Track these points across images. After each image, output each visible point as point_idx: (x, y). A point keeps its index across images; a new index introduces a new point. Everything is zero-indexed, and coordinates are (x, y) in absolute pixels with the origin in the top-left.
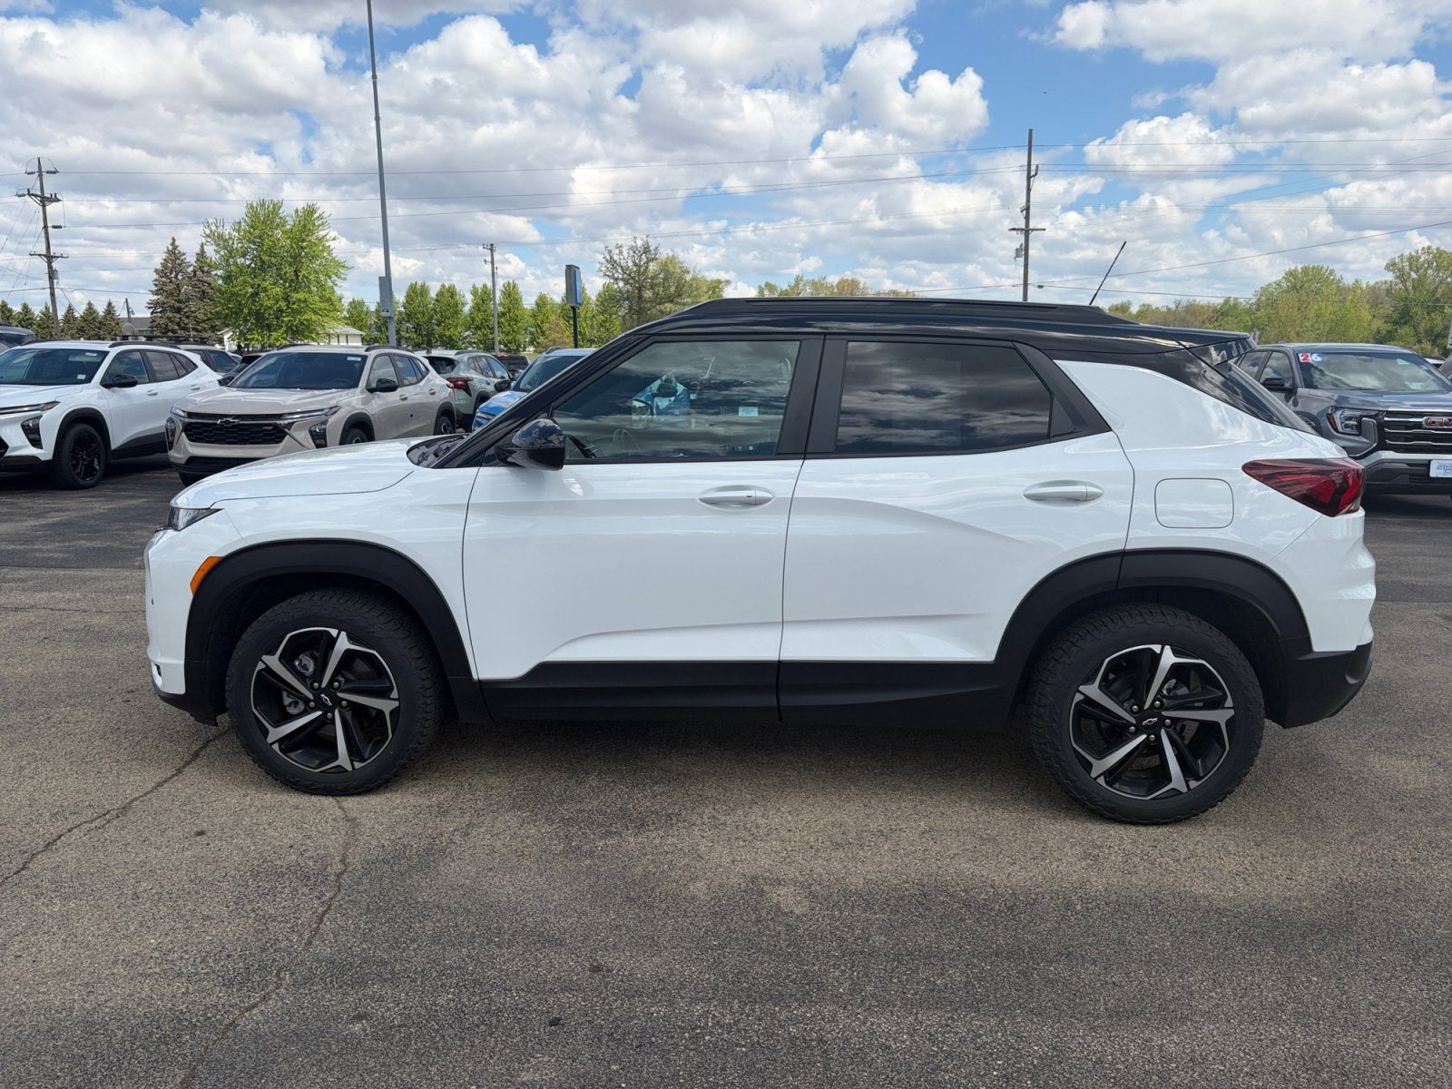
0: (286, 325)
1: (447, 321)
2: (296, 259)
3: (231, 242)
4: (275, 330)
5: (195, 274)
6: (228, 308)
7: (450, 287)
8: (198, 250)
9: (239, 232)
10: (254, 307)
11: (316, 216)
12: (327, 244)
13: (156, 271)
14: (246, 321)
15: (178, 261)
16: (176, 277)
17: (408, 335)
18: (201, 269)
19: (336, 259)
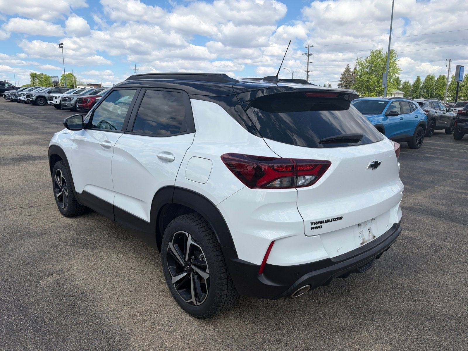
0: (376, 91)
1: (439, 88)
2: (383, 68)
3: (364, 64)
4: (372, 92)
5: (353, 75)
6: (359, 85)
7: (443, 76)
8: (354, 67)
9: (366, 61)
10: (367, 85)
11: (393, 53)
12: (396, 63)
13: (342, 74)
14: (364, 89)
15: (348, 71)
16: (347, 76)
17: (423, 94)
18: (354, 73)
19: (398, 67)
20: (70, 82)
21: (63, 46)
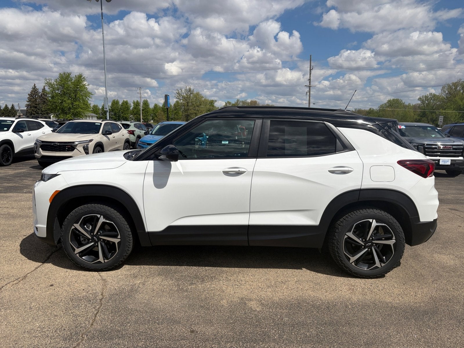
0: (72, 113)
2: (76, 91)
3: (54, 85)
4: (68, 114)
5: (42, 96)
6: (52, 107)
7: (126, 101)
8: (43, 88)
9: (56, 82)
10: (61, 107)
11: (82, 78)
12: (86, 87)
13: (29, 94)
14: (58, 111)
15: (36, 91)
16: (35, 96)
17: (112, 116)
18: (44, 94)
19: (89, 91)
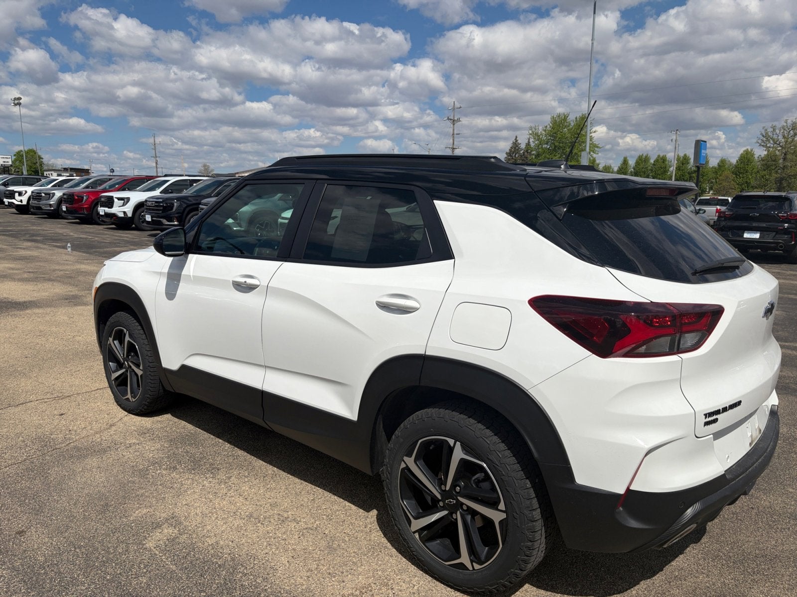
2: (572, 144)
3: (541, 136)
5: (524, 154)
7: (663, 157)
8: (526, 141)
9: (545, 131)
12: (591, 135)
13: (507, 153)
15: (517, 148)
16: (515, 156)
18: (527, 151)
19: (594, 143)
20: (30, 164)
21: (20, 101)
